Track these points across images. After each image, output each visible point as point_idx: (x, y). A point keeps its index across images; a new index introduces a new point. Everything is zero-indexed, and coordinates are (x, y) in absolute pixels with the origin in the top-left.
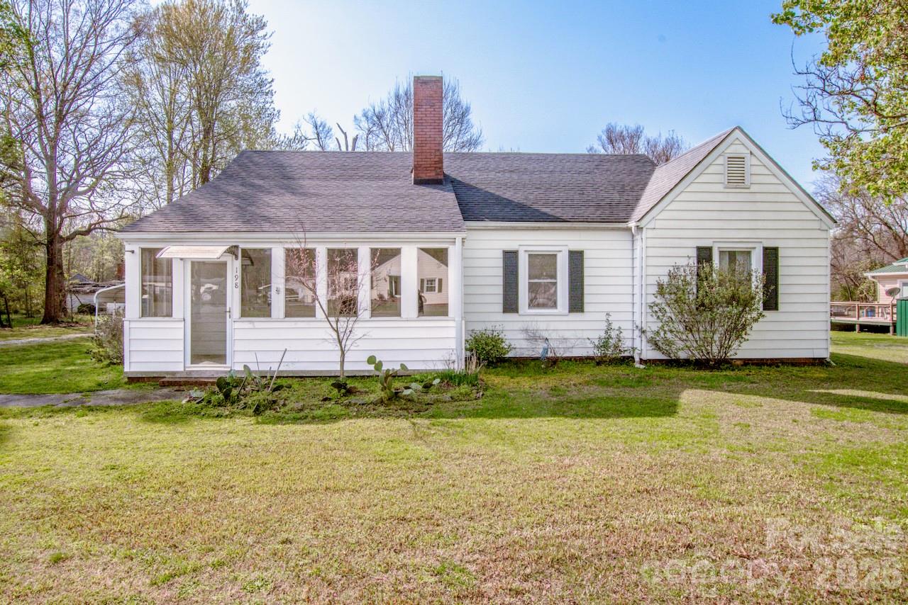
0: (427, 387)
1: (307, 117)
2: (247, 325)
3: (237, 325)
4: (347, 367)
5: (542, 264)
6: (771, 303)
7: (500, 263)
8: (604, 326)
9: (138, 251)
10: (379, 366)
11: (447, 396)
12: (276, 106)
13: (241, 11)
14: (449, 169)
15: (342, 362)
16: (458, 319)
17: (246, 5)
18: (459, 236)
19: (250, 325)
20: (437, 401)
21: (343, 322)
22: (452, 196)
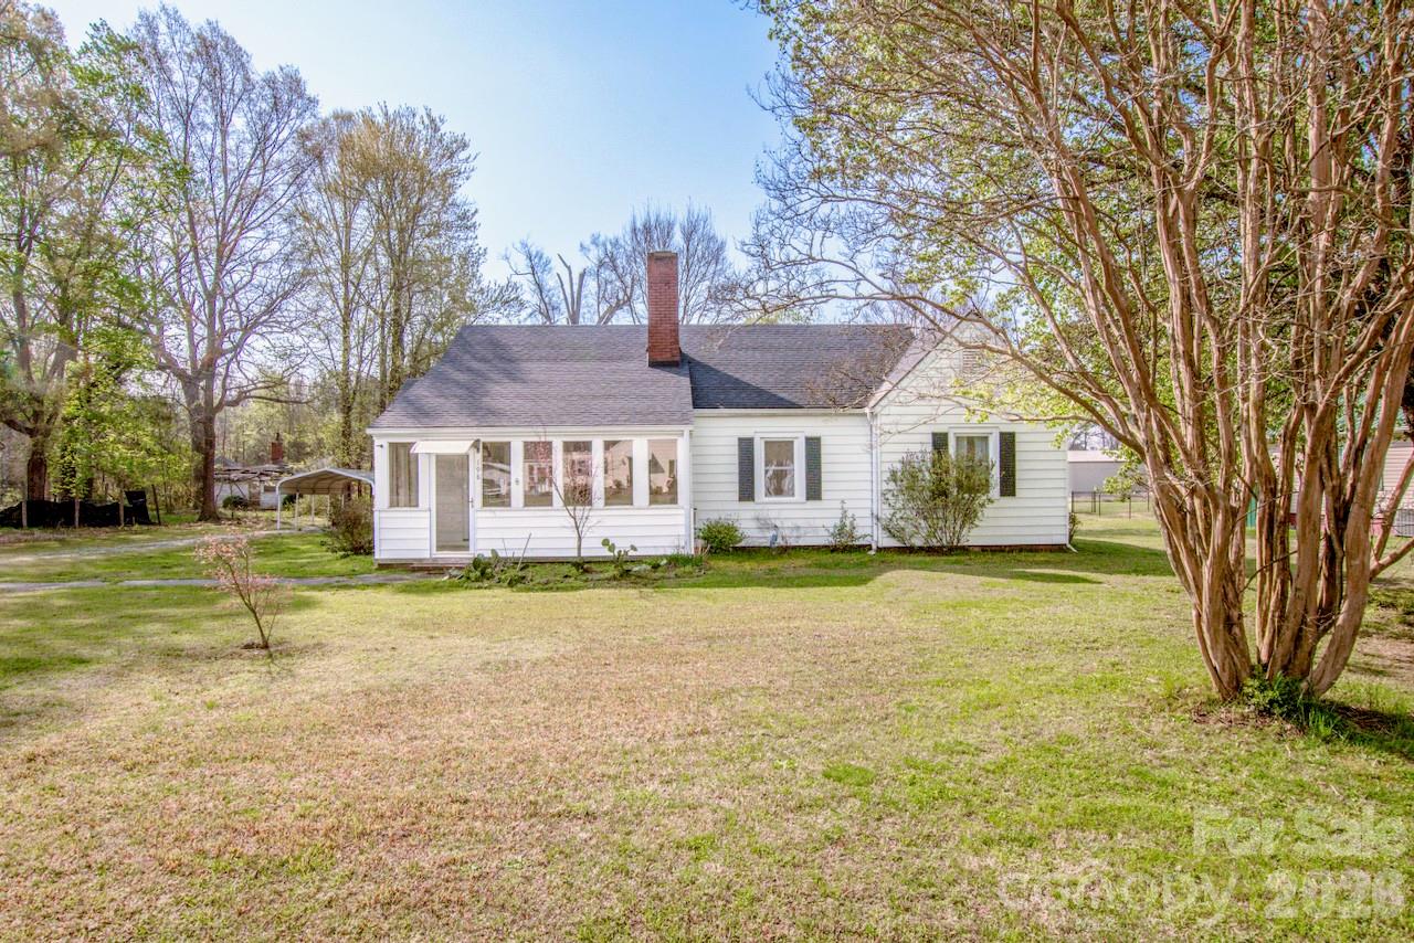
0: (656, 567)
1: (518, 246)
2: (488, 514)
3: (479, 514)
4: (584, 553)
5: (779, 451)
6: (1008, 488)
7: (735, 450)
8: (839, 514)
9: (386, 446)
10: (612, 548)
11: (672, 574)
12: (482, 242)
13: (436, 129)
14: (687, 346)
15: (579, 548)
16: (687, 507)
17: (442, 121)
18: (686, 429)
19: (491, 515)
20: (663, 577)
21: (580, 511)
22: (686, 382)
